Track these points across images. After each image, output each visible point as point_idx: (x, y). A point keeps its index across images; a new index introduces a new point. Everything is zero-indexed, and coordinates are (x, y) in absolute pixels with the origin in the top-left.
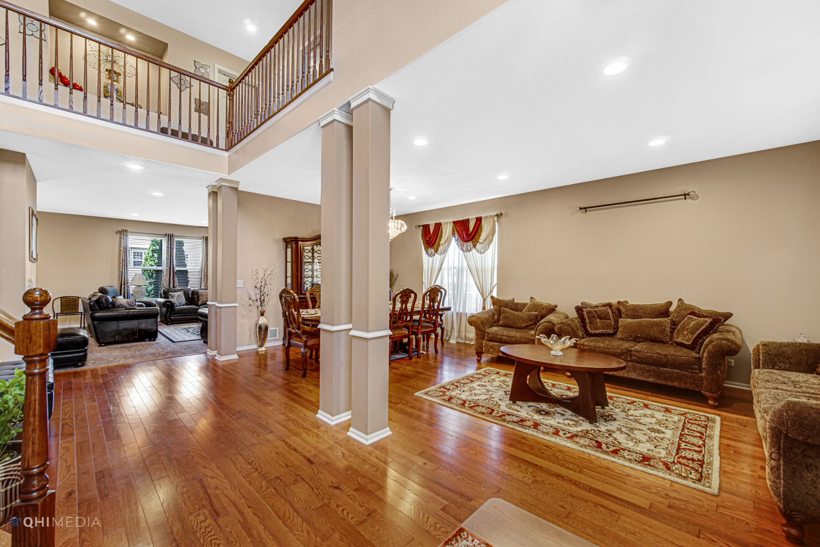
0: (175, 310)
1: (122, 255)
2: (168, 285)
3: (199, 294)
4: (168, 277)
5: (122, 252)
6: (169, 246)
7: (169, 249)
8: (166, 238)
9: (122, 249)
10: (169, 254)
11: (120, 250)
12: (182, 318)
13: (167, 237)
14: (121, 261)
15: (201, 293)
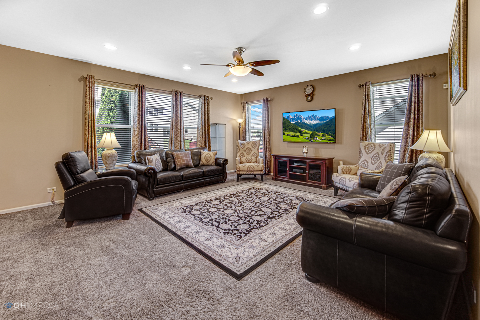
0: (157, 179)
1: (88, 109)
2: (140, 146)
3: (175, 156)
4: (140, 136)
5: (87, 105)
6: (141, 99)
7: (141, 103)
8: (137, 90)
9: (88, 100)
10: (141, 109)
11: (86, 102)
12: (165, 189)
13: (138, 88)
14: (87, 116)
15: (177, 155)
